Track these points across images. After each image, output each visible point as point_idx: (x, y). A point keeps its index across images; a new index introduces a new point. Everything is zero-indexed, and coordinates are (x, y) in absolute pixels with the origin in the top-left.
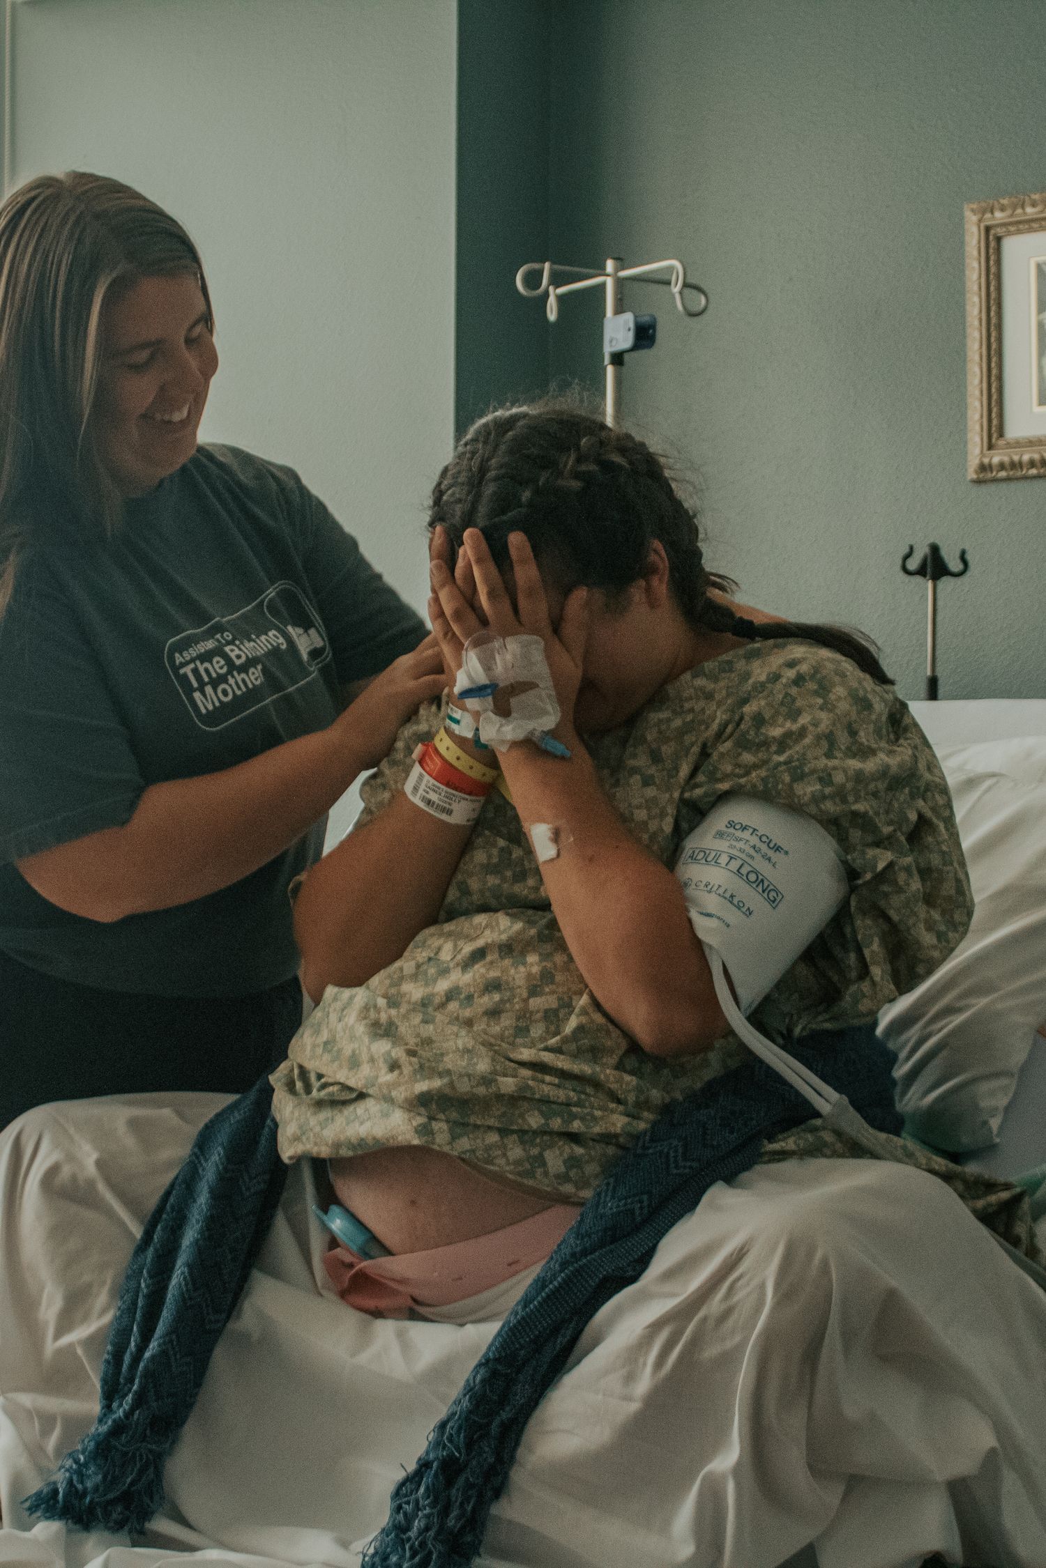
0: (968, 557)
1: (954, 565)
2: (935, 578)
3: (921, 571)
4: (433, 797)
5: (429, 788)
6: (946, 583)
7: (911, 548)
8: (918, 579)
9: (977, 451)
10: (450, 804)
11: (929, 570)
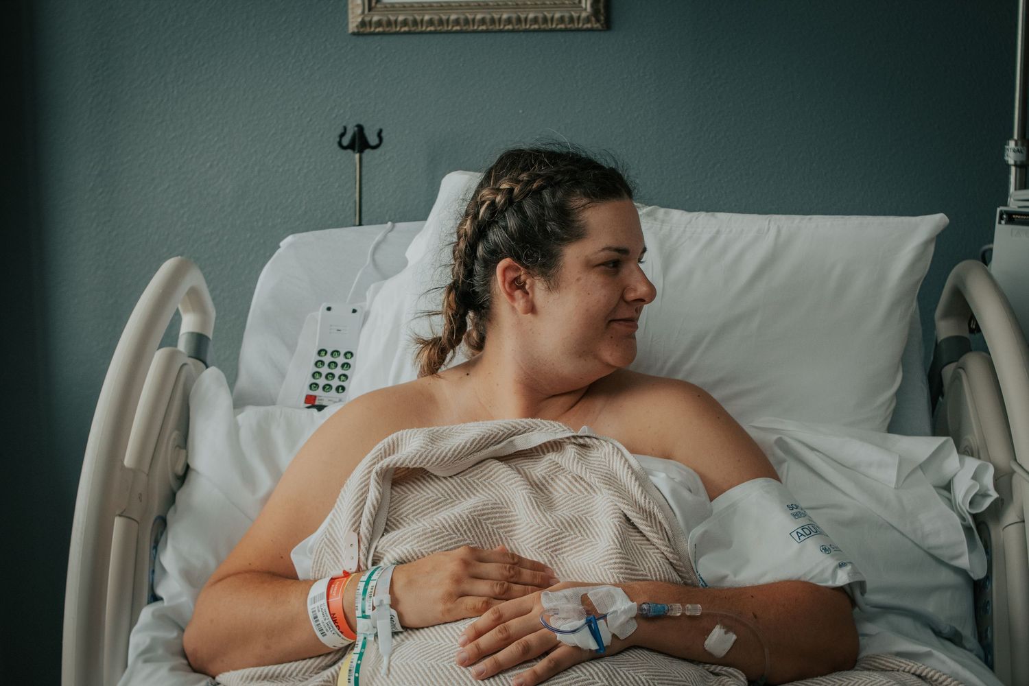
0: (383, 135)
1: (373, 140)
2: (361, 151)
3: (351, 146)
4: (320, 615)
5: (322, 609)
6: (368, 153)
7: (345, 129)
8: (350, 151)
9: (359, 11)
10: (327, 630)
11: (357, 145)
